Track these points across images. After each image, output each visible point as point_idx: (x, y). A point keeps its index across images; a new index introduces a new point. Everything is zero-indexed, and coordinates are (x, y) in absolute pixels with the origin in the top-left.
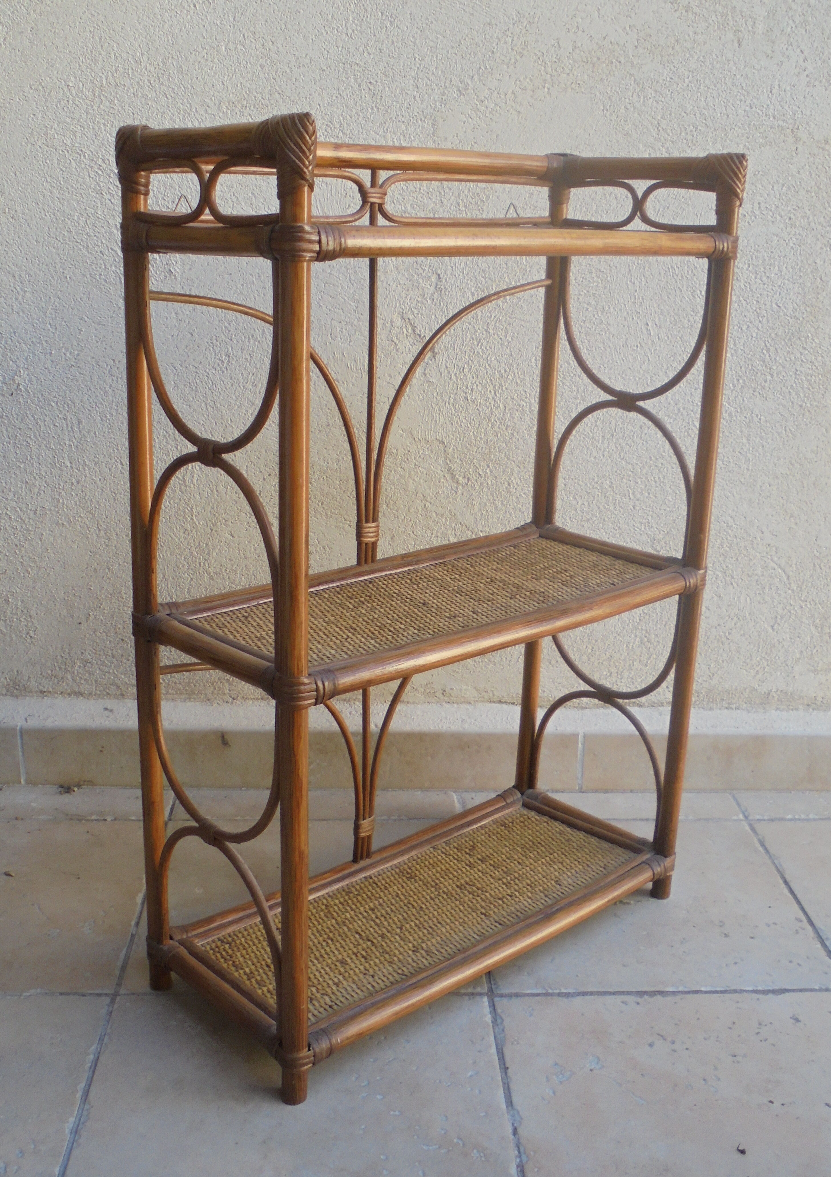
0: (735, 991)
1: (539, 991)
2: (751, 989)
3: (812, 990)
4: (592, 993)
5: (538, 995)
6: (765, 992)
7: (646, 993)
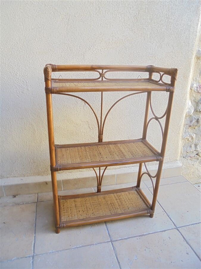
0: (157, 232)
1: (121, 239)
2: (159, 231)
3: (170, 229)
4: (131, 238)
5: (120, 240)
6: (162, 231)
7: (140, 235)
